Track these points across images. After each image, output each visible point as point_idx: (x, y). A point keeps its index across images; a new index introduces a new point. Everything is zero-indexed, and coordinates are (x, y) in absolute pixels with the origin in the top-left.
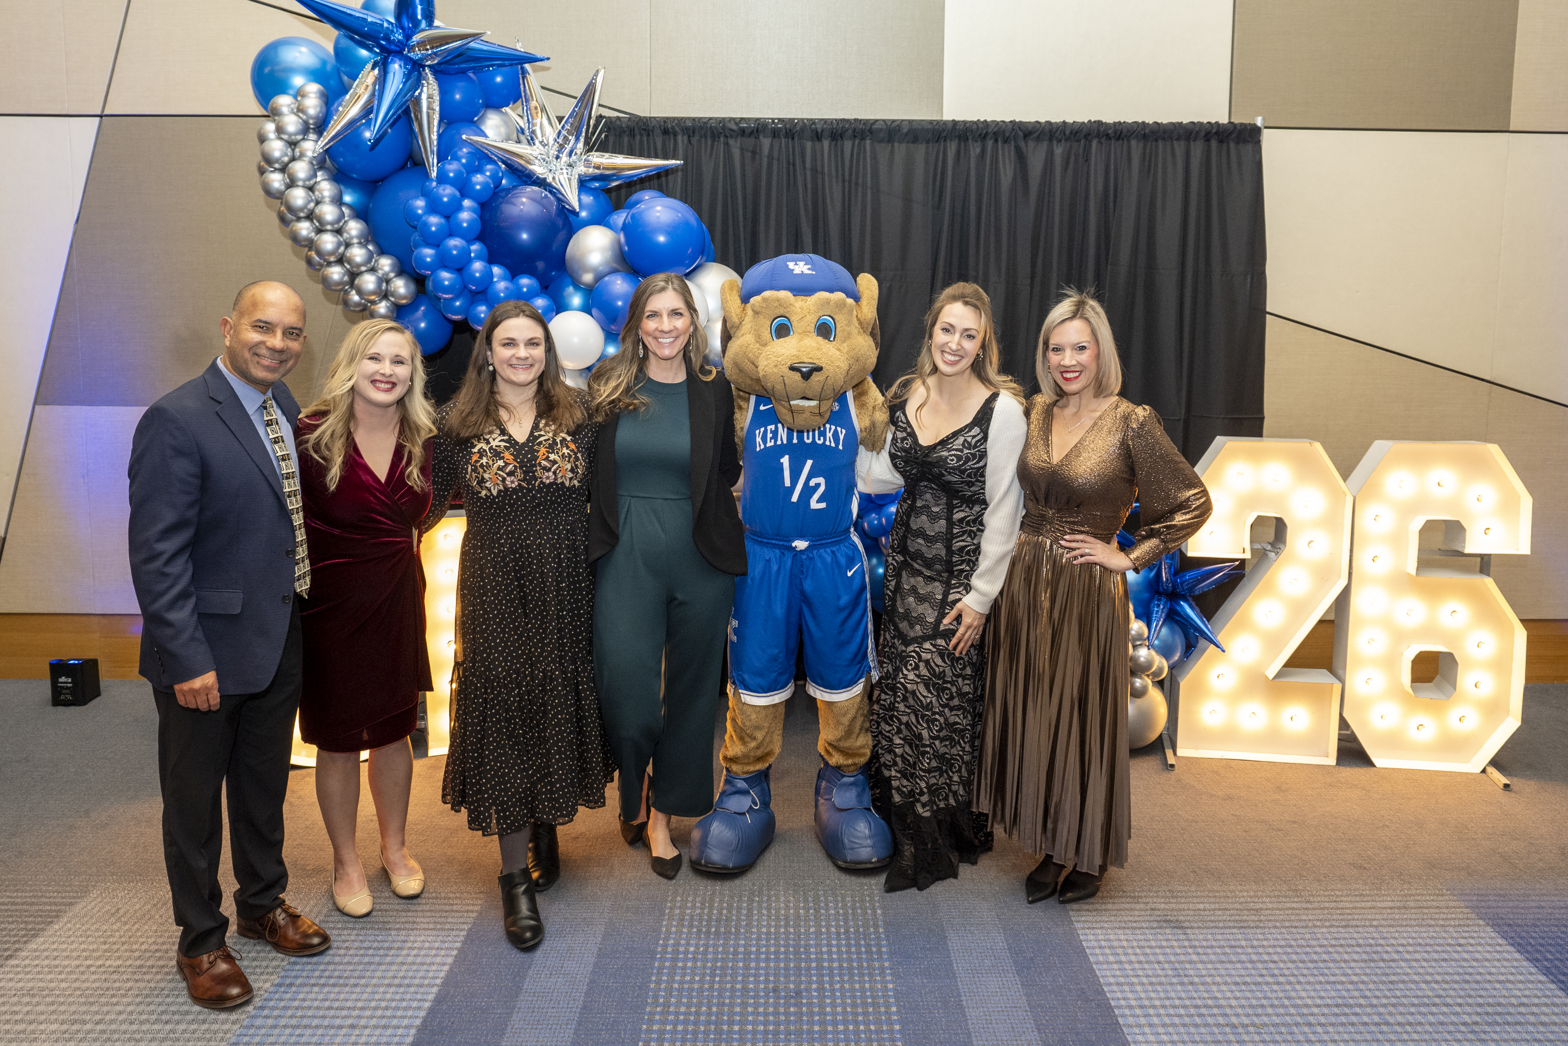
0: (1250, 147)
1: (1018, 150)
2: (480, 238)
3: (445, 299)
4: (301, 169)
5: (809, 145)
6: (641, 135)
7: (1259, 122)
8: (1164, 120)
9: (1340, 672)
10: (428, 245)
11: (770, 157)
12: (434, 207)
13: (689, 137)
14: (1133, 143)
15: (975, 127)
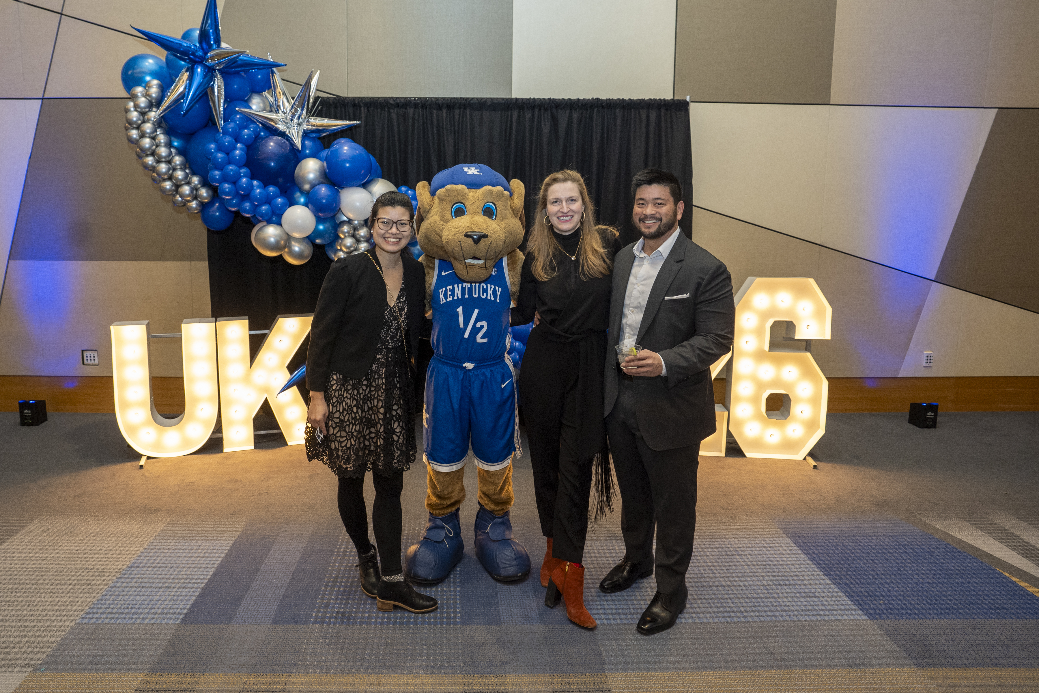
0: (683, 113)
1: (553, 115)
2: (246, 165)
3: (227, 199)
4: (148, 127)
5: (435, 113)
6: (341, 108)
7: (688, 99)
8: (635, 97)
9: (728, 405)
10: (217, 168)
11: (413, 119)
12: (220, 148)
13: (368, 108)
14: (617, 110)
15: (528, 102)
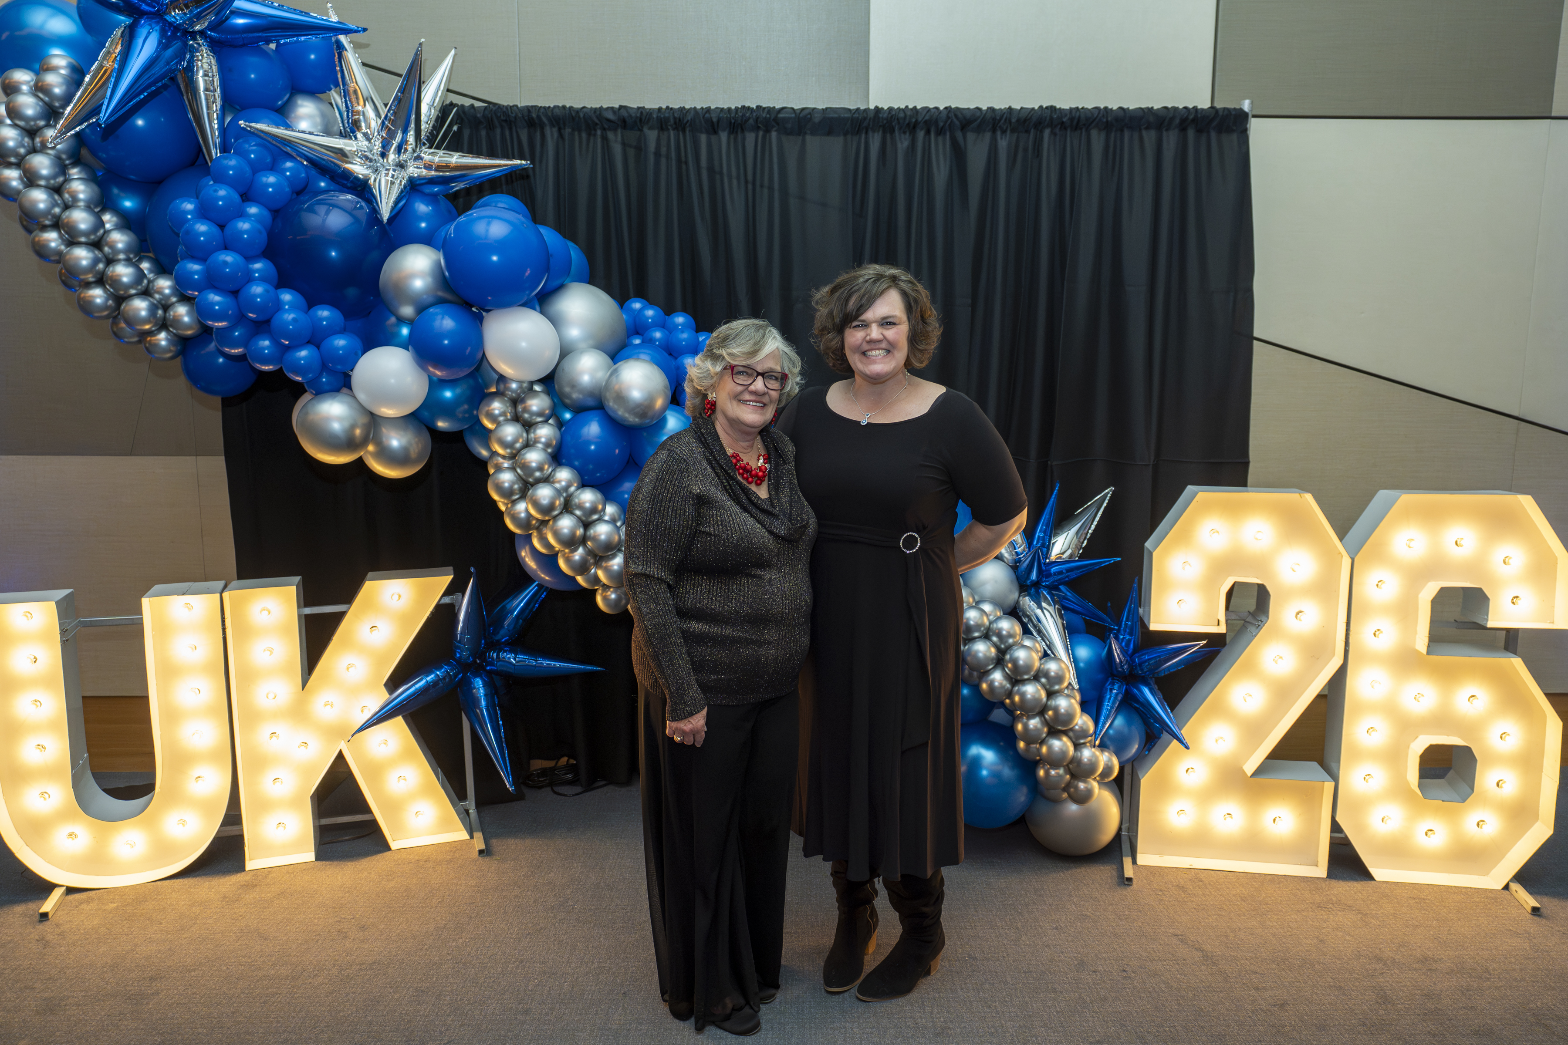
0: (1234, 137)
1: (955, 145)
2: (269, 252)
3: (218, 329)
4: (42, 164)
5: (703, 138)
6: (502, 127)
7: (1246, 106)
8: (1132, 104)
9: (1333, 765)
10: (194, 258)
11: (657, 154)
12: (205, 212)
13: (560, 130)
14: (1094, 133)
15: (902, 115)
